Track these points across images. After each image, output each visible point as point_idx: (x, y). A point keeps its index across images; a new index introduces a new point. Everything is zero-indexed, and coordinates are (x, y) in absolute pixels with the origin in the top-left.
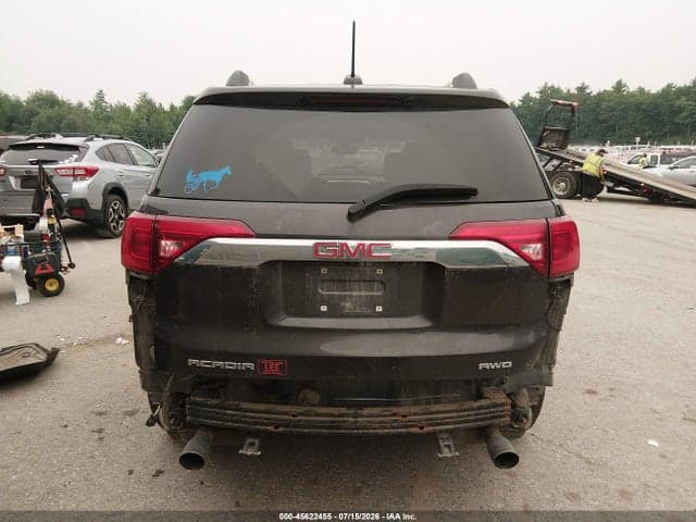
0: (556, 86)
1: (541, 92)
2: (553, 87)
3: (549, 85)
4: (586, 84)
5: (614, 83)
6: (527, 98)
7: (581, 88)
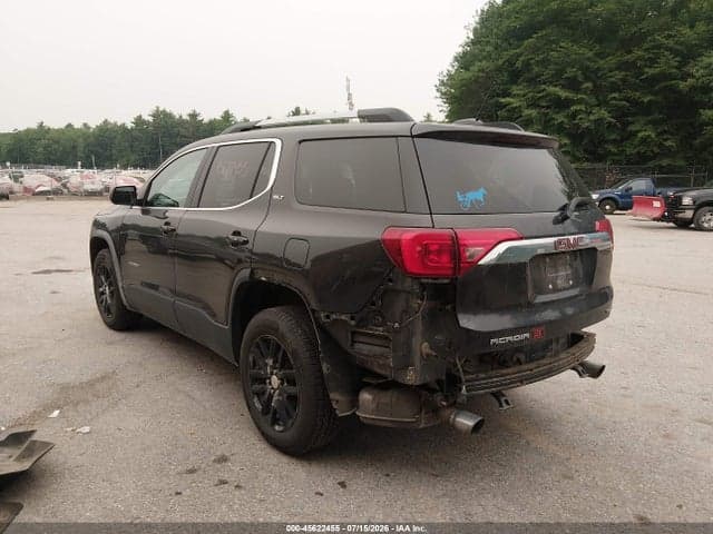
0: (168, 110)
1: (153, 116)
2: (164, 111)
3: (161, 109)
4: (198, 112)
5: (221, 113)
6: (139, 121)
7: (194, 116)
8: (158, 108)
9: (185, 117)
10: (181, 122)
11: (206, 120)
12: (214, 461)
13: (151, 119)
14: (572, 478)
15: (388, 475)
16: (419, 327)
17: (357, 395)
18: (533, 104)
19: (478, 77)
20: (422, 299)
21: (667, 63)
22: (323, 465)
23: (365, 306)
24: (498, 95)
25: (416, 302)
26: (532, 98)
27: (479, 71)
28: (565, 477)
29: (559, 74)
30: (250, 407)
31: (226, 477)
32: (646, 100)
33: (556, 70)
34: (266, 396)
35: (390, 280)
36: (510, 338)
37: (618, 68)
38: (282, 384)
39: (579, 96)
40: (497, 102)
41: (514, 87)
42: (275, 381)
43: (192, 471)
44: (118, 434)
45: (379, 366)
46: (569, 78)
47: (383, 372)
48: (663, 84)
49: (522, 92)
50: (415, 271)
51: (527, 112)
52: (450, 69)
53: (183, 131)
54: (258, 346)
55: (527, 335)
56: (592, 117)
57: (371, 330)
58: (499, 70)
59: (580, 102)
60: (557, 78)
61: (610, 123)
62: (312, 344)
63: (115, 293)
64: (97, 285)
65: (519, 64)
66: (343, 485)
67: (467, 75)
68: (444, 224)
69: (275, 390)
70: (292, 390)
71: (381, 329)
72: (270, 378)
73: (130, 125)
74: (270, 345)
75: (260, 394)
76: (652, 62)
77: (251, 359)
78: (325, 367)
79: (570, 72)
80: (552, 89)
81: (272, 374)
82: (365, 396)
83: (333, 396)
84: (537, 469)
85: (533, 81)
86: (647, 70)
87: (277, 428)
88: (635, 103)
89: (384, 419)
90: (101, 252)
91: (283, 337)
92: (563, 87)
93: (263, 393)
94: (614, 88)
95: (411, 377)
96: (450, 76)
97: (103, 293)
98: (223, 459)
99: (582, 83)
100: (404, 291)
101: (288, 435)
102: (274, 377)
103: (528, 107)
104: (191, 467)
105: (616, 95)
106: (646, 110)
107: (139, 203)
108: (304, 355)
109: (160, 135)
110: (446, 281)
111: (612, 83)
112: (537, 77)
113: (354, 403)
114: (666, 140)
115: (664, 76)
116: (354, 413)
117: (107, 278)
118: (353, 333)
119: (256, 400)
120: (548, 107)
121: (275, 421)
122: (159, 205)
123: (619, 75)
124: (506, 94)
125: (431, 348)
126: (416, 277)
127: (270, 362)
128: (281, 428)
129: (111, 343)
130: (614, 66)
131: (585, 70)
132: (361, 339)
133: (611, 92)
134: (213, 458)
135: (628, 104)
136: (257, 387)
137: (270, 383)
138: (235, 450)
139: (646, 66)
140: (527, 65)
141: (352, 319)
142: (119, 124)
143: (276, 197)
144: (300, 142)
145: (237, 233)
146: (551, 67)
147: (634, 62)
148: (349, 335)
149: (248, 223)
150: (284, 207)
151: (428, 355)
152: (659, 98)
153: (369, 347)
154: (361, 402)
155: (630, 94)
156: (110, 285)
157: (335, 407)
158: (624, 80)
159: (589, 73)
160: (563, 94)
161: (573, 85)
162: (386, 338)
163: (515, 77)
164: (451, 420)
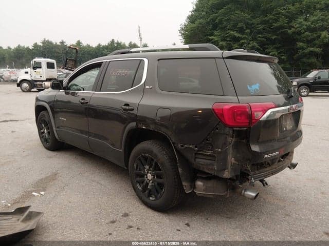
0: (50, 40)
1: (43, 43)
2: (48, 41)
4: (64, 41)
6: (36, 45)
7: (62, 43)
8: (45, 39)
9: (58, 44)
10: (56, 46)
11: (69, 45)
12: (122, 216)
13: (41, 44)
14: (290, 216)
15: (207, 219)
16: (230, 151)
17: (195, 183)
18: (224, 40)
19: (199, 27)
20: (233, 138)
21: (283, 21)
22: (175, 215)
23: (203, 141)
24: (207, 35)
25: (230, 139)
26: (223, 36)
27: (199, 24)
28: (287, 215)
29: (235, 26)
30: (135, 189)
31: (131, 224)
32: (273, 38)
33: (233, 24)
34: (145, 184)
35: (217, 129)
36: (272, 155)
37: (261, 23)
38: (154, 178)
39: (244, 36)
40: (208, 38)
41: (215, 31)
42: (150, 176)
43: (113, 222)
44: (70, 204)
45: (208, 169)
46: (240, 28)
47: (209, 172)
48: (281, 31)
49: (219, 34)
50: (231, 124)
51: (221, 43)
52: (186, 22)
53: (57, 50)
54: (140, 160)
55: (278, 153)
56: (250, 46)
57: (205, 152)
58: (208, 23)
59: (244, 38)
60: (234, 28)
61: (257, 48)
62: (172, 159)
63: (51, 132)
64: (40, 128)
65: (217, 21)
66: (188, 225)
67: (193, 25)
68: (244, 101)
69: (150, 180)
70: (160, 181)
71: (211, 152)
72: (146, 175)
73: (31, 47)
74: (147, 159)
75: (141, 183)
76: (276, 21)
77: (135, 165)
78: (180, 170)
79: (240, 25)
80: (232, 32)
81: (148, 173)
82: (199, 183)
83: (184, 183)
84: (273, 212)
85: (224, 29)
86: (274, 24)
87: (151, 198)
88: (268, 39)
89: (210, 194)
90: (41, 113)
91: (156, 155)
92: (237, 32)
93: (143, 182)
94: (259, 32)
95: (227, 174)
96: (186, 26)
97: (43, 133)
98: (126, 215)
99: (245, 30)
100: (224, 134)
101: (158, 202)
102: (149, 174)
103: (222, 41)
104: (112, 219)
105: (260, 36)
106: (273, 42)
107: (64, 89)
108: (168, 164)
109: (46, 52)
110: (245, 129)
111: (259, 30)
112: (225, 27)
113: (194, 186)
114: (282, 56)
115: (281, 27)
116: (193, 191)
117: (46, 125)
118: (195, 154)
119: (138, 185)
120: (230, 41)
121: (150, 195)
122: (73, 89)
123: (261, 27)
124: (212, 35)
125: (235, 161)
126: (231, 127)
127: (147, 167)
128: (153, 199)
129: (50, 157)
130: (259, 22)
131: (247, 24)
132: (200, 156)
133: (258, 34)
134: (121, 215)
135: (265, 40)
136: (139, 179)
137: (147, 177)
138: (131, 209)
139: (274, 22)
140: (221, 22)
141: (196, 147)
142: (26, 47)
143: (147, 87)
144: (159, 60)
145: (127, 105)
146: (232, 22)
147: (268, 21)
148: (194, 154)
149: (133, 100)
150: (152, 92)
151: (234, 164)
152: (279, 37)
153: (204, 160)
154: (197, 186)
155: (266, 35)
156: (48, 129)
157: (185, 188)
158: (264, 29)
159: (249, 26)
160: (237, 35)
161: (241, 31)
162: (214, 156)
163: (215, 27)
164: (242, 193)
